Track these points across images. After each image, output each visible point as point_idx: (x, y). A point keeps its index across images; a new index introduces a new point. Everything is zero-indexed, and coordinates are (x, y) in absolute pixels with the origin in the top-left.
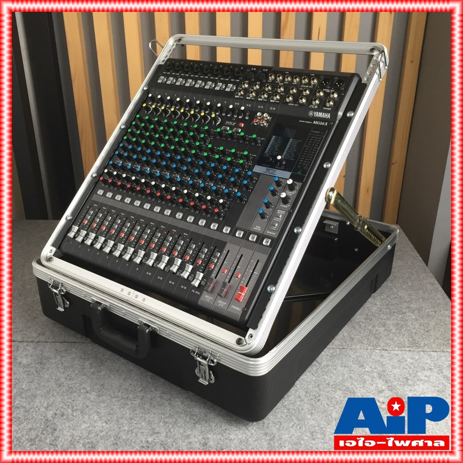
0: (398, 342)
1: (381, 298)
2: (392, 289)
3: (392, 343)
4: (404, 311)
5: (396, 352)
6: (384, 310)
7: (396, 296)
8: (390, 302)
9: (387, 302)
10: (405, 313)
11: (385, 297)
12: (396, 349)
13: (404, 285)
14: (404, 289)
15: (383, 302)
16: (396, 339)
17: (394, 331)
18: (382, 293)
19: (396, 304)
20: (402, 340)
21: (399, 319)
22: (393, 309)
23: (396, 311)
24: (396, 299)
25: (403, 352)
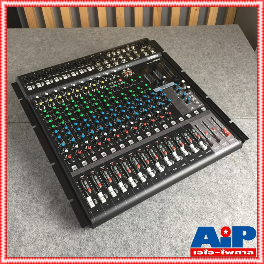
0: (240, 113)
1: (228, 82)
2: (235, 74)
3: (236, 114)
4: (244, 90)
5: (240, 120)
6: (231, 90)
7: (238, 79)
8: (234, 84)
9: (233, 84)
10: (244, 91)
11: (231, 80)
12: (239, 118)
13: (243, 71)
14: (243, 74)
15: (230, 84)
16: (239, 111)
17: (237, 105)
18: (229, 78)
19: (238, 85)
20: (242, 111)
21: (240, 96)
22: (236, 89)
23: (239, 90)
24: (238, 82)
25: (244, 120)
